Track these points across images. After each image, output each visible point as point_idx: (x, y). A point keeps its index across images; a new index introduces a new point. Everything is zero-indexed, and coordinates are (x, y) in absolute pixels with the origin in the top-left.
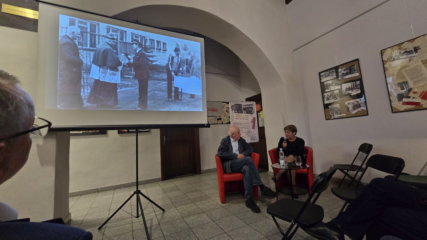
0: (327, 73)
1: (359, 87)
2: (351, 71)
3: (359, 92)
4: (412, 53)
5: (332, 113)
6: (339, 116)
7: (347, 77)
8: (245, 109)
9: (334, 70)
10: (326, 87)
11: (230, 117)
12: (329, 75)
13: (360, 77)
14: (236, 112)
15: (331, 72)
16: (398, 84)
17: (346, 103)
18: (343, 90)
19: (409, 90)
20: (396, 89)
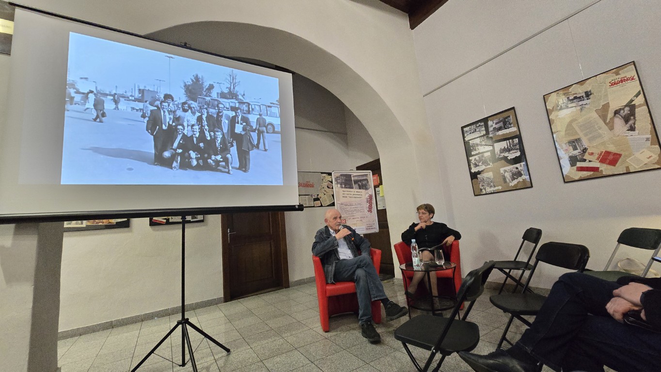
0: (473, 127)
1: (518, 147)
2: (505, 124)
3: (518, 154)
4: (583, 100)
5: (482, 186)
6: (492, 189)
7: (500, 133)
8: (356, 182)
9: (483, 124)
10: (472, 148)
11: (333, 196)
12: (475, 130)
13: (518, 133)
14: (343, 186)
15: (478, 127)
16: (569, 142)
18: (496, 152)
19: (583, 151)
20: (566, 150)
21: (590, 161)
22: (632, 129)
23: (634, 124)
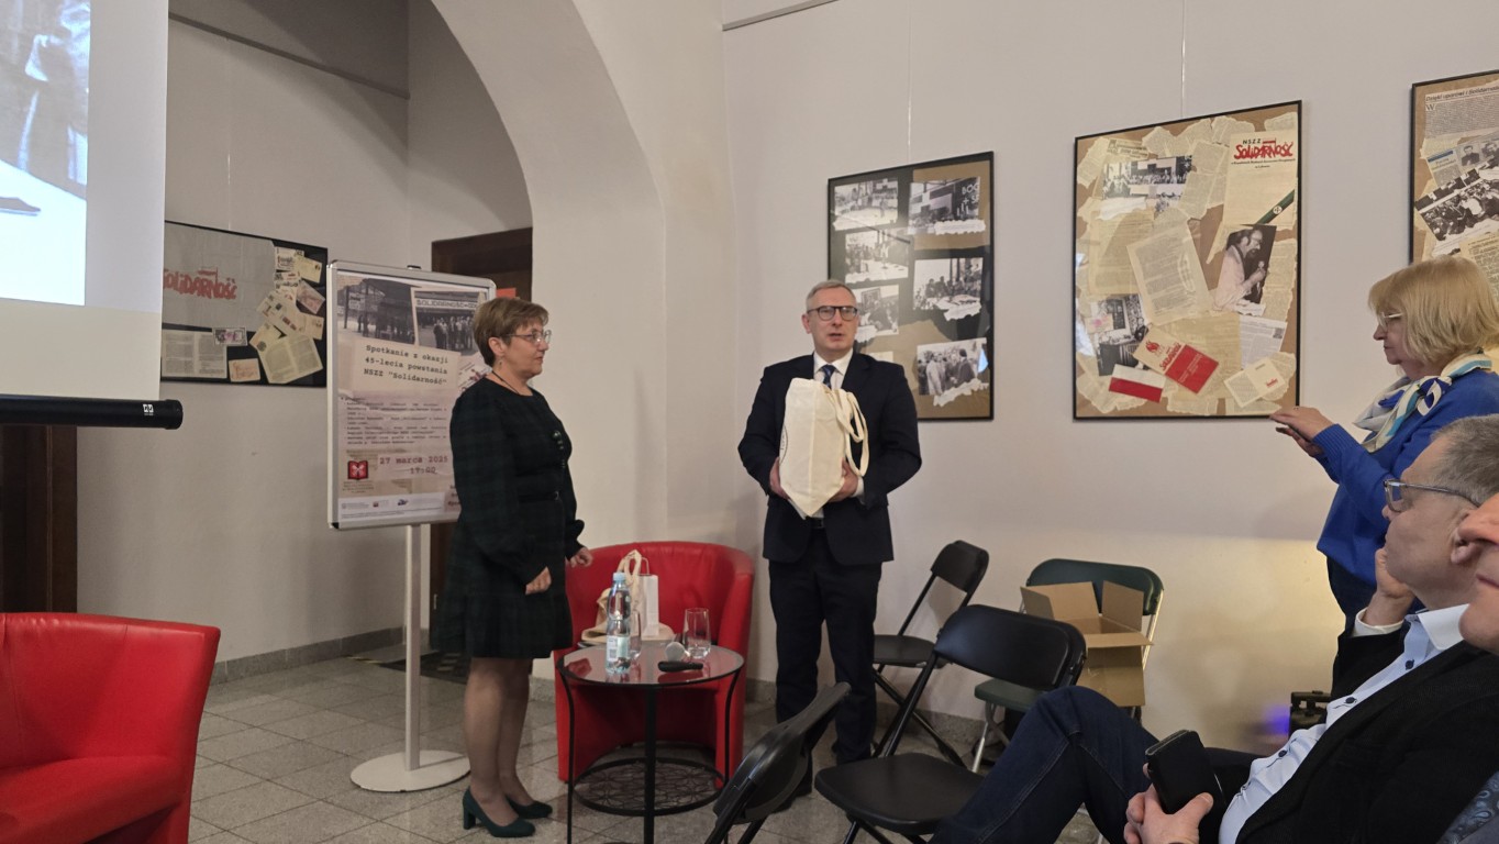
0: (866, 188)
1: (977, 285)
2: (958, 203)
3: (974, 308)
4: (1168, 182)
7: (941, 228)
9: (894, 185)
10: (848, 261)
11: (321, 345)
12: (870, 200)
13: (987, 242)
14: (372, 328)
15: (880, 191)
16: (1109, 301)
17: (922, 351)
18: (916, 290)
19: (1136, 334)
20: (1098, 323)
21: (1146, 368)
22: (1254, 296)
23: (1262, 283)
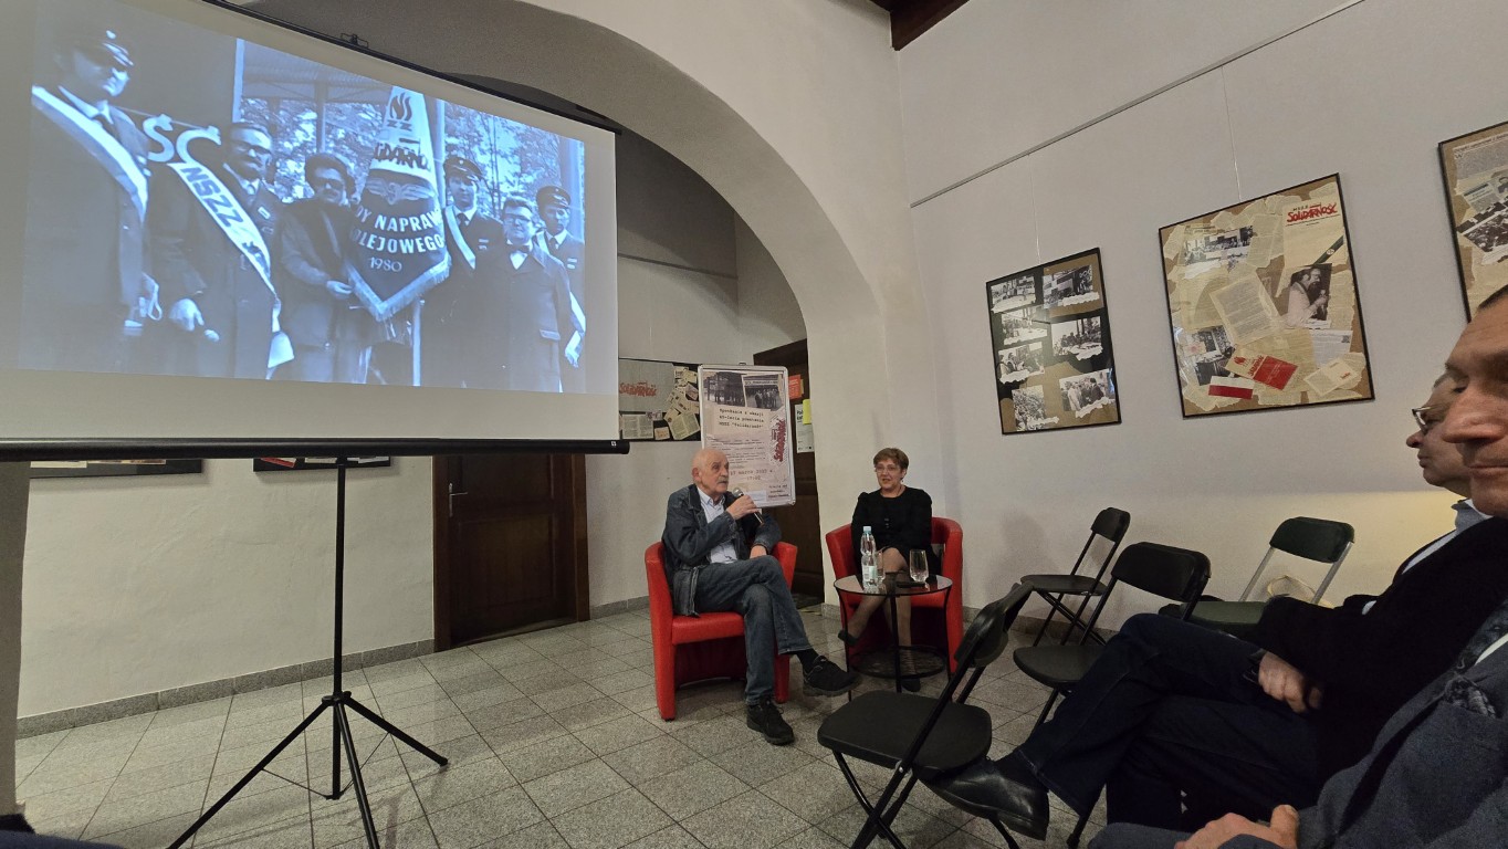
0: (1011, 284)
1: (1098, 335)
2: (1077, 284)
3: (1098, 350)
4: (1236, 246)
5: (1021, 414)
6: (1040, 422)
7: (1066, 302)
8: (751, 391)
9: (1032, 279)
10: (1005, 331)
11: (698, 416)
12: (1016, 291)
13: (1101, 306)
14: (722, 399)
15: (1021, 285)
16: (1201, 333)
17: (1062, 382)
18: (1054, 343)
19: (1225, 353)
20: (1193, 349)
21: (1236, 376)
22: (1320, 315)
23: (1326, 305)
